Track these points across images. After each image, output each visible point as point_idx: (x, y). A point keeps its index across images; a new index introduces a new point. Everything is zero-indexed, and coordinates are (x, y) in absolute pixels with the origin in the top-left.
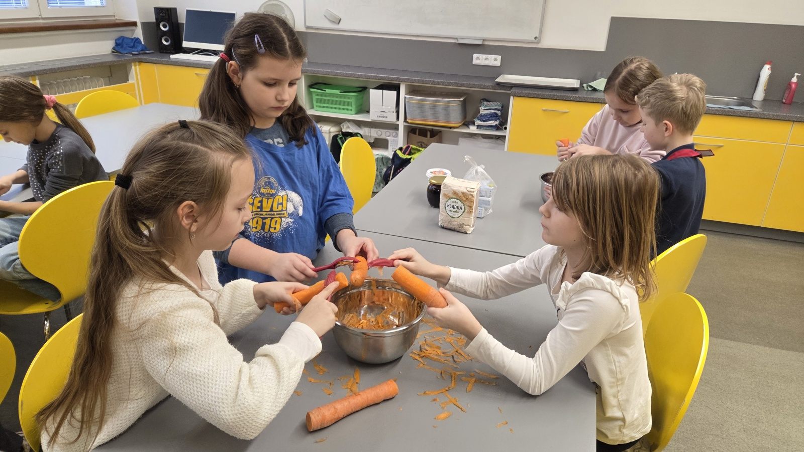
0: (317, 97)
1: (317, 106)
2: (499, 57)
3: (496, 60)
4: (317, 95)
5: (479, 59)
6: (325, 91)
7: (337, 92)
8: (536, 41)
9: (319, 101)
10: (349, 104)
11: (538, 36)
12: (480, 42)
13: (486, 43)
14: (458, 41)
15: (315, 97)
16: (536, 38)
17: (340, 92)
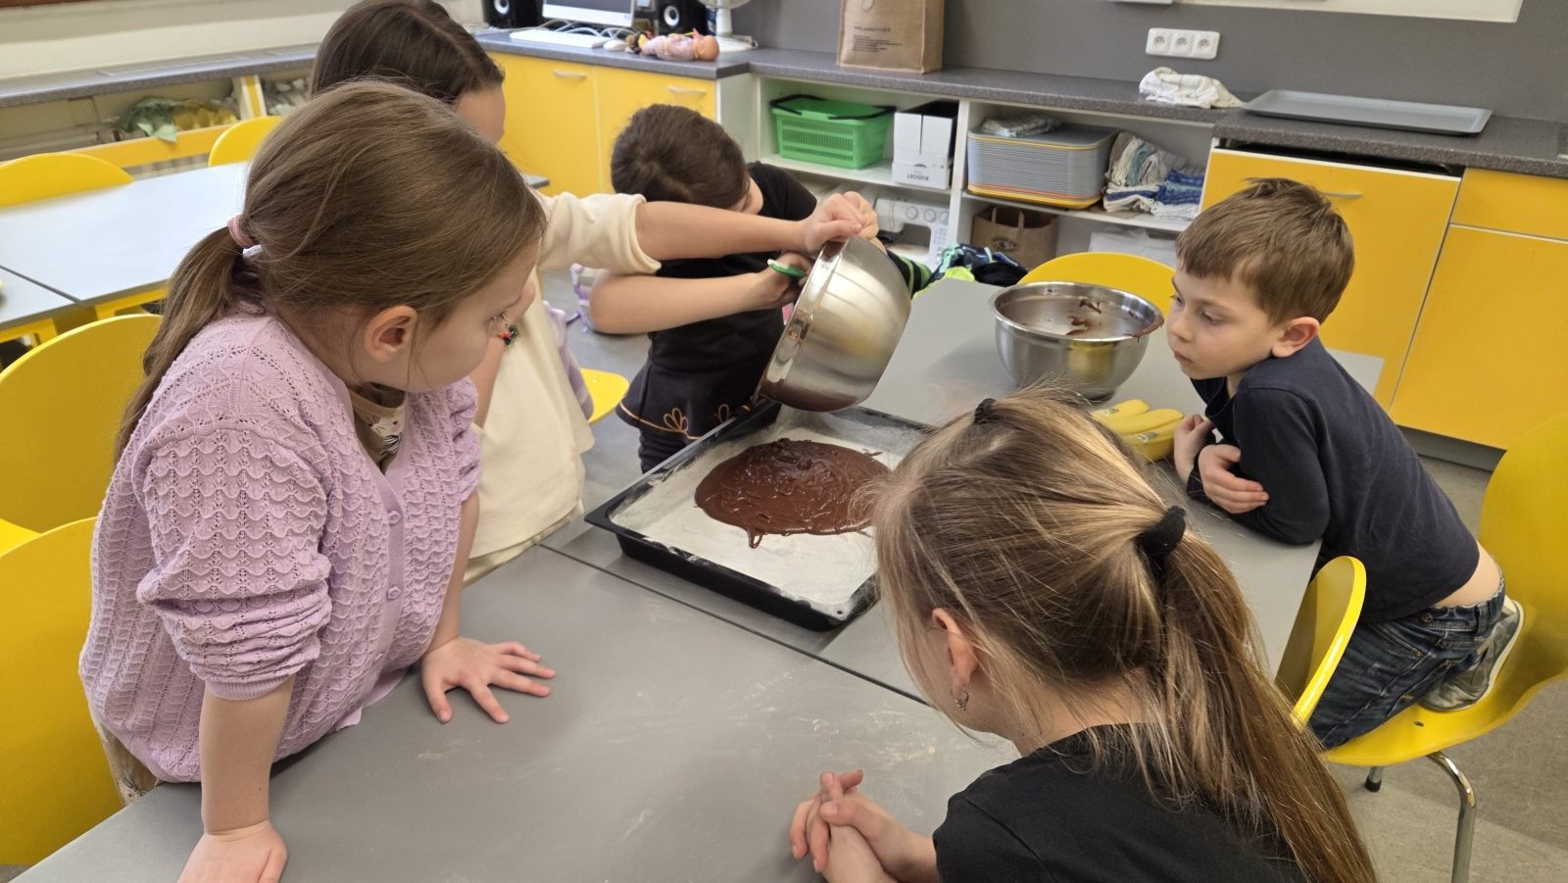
0: (786, 128)
1: (787, 148)
2: (1213, 37)
4: (785, 123)
5: (1163, 41)
6: (800, 114)
7: (826, 117)
10: (847, 145)
12: (1169, 1)
17: (830, 118)
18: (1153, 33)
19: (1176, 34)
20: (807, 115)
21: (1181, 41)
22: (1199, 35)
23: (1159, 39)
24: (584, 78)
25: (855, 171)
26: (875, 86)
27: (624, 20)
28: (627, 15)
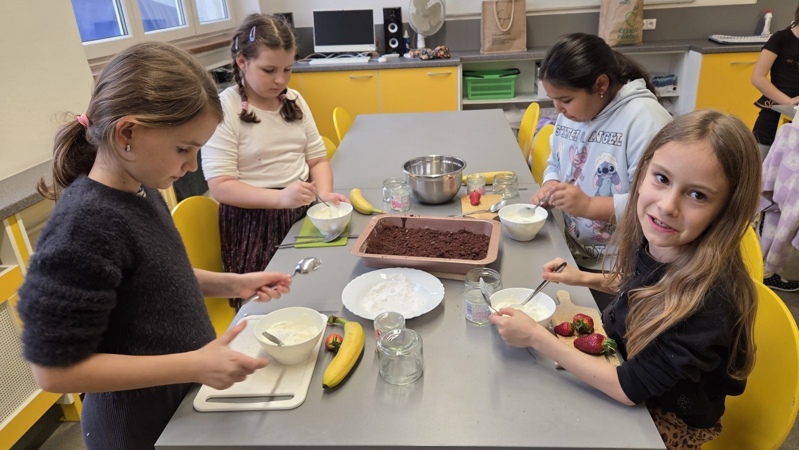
0: (473, 85)
1: (472, 95)
2: (654, 21)
3: (651, 23)
4: (472, 83)
6: (483, 77)
7: (497, 77)
9: (473, 89)
10: (509, 87)
15: (470, 85)
17: (500, 77)
20: (486, 77)
22: (649, 21)
24: (371, 77)
25: (512, 99)
27: (371, 48)
28: (372, 45)
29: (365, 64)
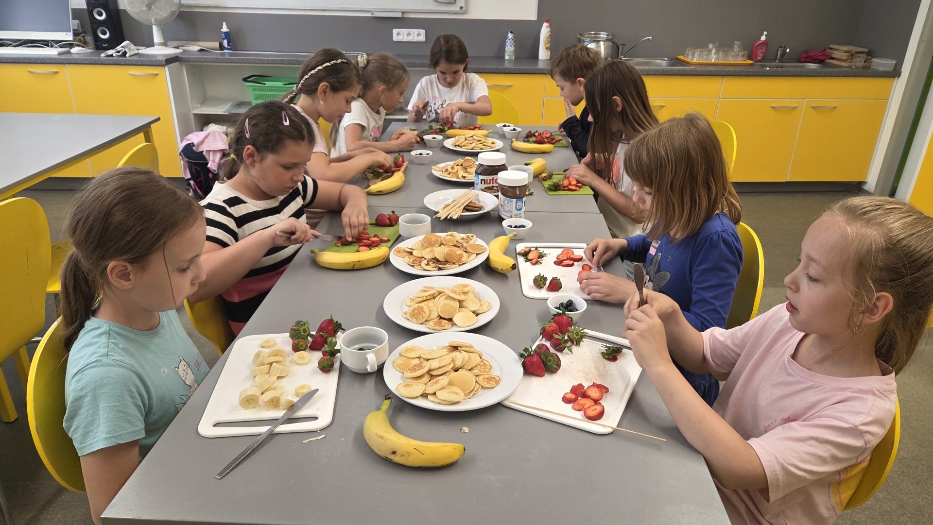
2: (423, 32)
3: (419, 34)
5: (400, 35)
8: (462, 11)
11: (463, 6)
12: (399, 15)
13: (406, 16)
14: (372, 14)
16: (461, 8)
18: (395, 31)
19: (406, 31)
21: (409, 34)
22: (416, 31)
23: (398, 34)
24: (56, 73)
26: (264, 63)
27: (69, 36)
28: (68, 33)
29: (53, 57)
